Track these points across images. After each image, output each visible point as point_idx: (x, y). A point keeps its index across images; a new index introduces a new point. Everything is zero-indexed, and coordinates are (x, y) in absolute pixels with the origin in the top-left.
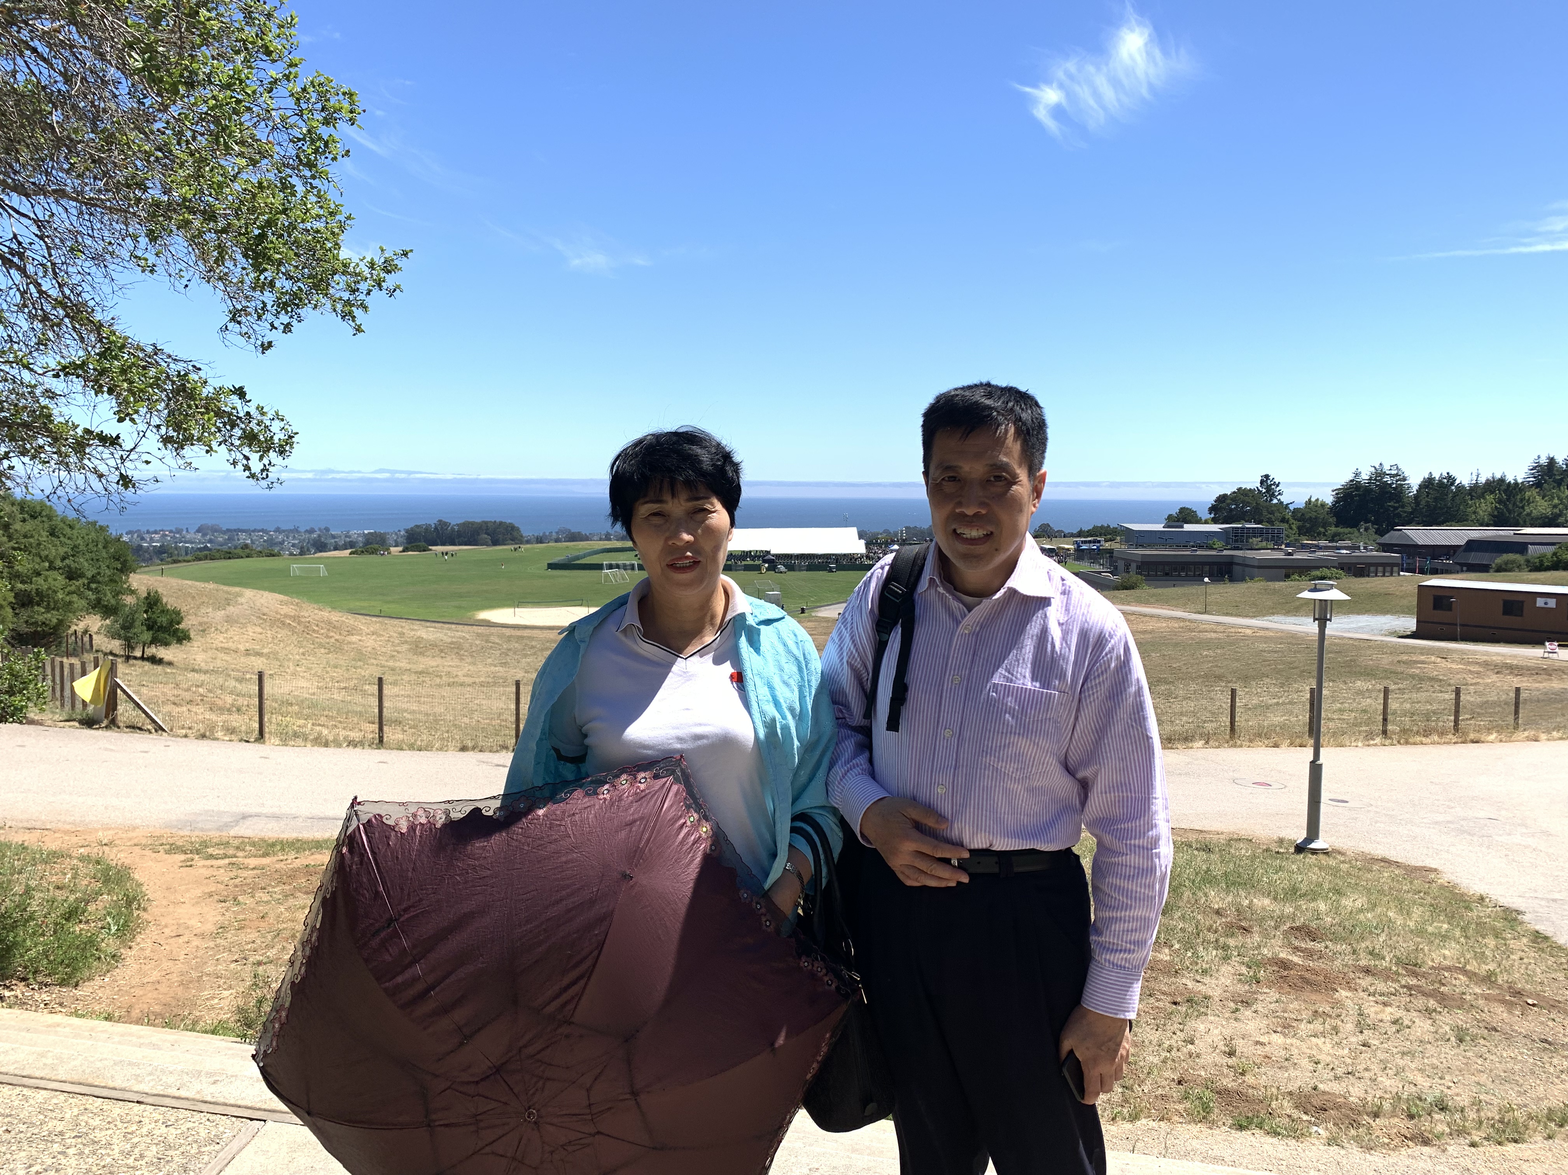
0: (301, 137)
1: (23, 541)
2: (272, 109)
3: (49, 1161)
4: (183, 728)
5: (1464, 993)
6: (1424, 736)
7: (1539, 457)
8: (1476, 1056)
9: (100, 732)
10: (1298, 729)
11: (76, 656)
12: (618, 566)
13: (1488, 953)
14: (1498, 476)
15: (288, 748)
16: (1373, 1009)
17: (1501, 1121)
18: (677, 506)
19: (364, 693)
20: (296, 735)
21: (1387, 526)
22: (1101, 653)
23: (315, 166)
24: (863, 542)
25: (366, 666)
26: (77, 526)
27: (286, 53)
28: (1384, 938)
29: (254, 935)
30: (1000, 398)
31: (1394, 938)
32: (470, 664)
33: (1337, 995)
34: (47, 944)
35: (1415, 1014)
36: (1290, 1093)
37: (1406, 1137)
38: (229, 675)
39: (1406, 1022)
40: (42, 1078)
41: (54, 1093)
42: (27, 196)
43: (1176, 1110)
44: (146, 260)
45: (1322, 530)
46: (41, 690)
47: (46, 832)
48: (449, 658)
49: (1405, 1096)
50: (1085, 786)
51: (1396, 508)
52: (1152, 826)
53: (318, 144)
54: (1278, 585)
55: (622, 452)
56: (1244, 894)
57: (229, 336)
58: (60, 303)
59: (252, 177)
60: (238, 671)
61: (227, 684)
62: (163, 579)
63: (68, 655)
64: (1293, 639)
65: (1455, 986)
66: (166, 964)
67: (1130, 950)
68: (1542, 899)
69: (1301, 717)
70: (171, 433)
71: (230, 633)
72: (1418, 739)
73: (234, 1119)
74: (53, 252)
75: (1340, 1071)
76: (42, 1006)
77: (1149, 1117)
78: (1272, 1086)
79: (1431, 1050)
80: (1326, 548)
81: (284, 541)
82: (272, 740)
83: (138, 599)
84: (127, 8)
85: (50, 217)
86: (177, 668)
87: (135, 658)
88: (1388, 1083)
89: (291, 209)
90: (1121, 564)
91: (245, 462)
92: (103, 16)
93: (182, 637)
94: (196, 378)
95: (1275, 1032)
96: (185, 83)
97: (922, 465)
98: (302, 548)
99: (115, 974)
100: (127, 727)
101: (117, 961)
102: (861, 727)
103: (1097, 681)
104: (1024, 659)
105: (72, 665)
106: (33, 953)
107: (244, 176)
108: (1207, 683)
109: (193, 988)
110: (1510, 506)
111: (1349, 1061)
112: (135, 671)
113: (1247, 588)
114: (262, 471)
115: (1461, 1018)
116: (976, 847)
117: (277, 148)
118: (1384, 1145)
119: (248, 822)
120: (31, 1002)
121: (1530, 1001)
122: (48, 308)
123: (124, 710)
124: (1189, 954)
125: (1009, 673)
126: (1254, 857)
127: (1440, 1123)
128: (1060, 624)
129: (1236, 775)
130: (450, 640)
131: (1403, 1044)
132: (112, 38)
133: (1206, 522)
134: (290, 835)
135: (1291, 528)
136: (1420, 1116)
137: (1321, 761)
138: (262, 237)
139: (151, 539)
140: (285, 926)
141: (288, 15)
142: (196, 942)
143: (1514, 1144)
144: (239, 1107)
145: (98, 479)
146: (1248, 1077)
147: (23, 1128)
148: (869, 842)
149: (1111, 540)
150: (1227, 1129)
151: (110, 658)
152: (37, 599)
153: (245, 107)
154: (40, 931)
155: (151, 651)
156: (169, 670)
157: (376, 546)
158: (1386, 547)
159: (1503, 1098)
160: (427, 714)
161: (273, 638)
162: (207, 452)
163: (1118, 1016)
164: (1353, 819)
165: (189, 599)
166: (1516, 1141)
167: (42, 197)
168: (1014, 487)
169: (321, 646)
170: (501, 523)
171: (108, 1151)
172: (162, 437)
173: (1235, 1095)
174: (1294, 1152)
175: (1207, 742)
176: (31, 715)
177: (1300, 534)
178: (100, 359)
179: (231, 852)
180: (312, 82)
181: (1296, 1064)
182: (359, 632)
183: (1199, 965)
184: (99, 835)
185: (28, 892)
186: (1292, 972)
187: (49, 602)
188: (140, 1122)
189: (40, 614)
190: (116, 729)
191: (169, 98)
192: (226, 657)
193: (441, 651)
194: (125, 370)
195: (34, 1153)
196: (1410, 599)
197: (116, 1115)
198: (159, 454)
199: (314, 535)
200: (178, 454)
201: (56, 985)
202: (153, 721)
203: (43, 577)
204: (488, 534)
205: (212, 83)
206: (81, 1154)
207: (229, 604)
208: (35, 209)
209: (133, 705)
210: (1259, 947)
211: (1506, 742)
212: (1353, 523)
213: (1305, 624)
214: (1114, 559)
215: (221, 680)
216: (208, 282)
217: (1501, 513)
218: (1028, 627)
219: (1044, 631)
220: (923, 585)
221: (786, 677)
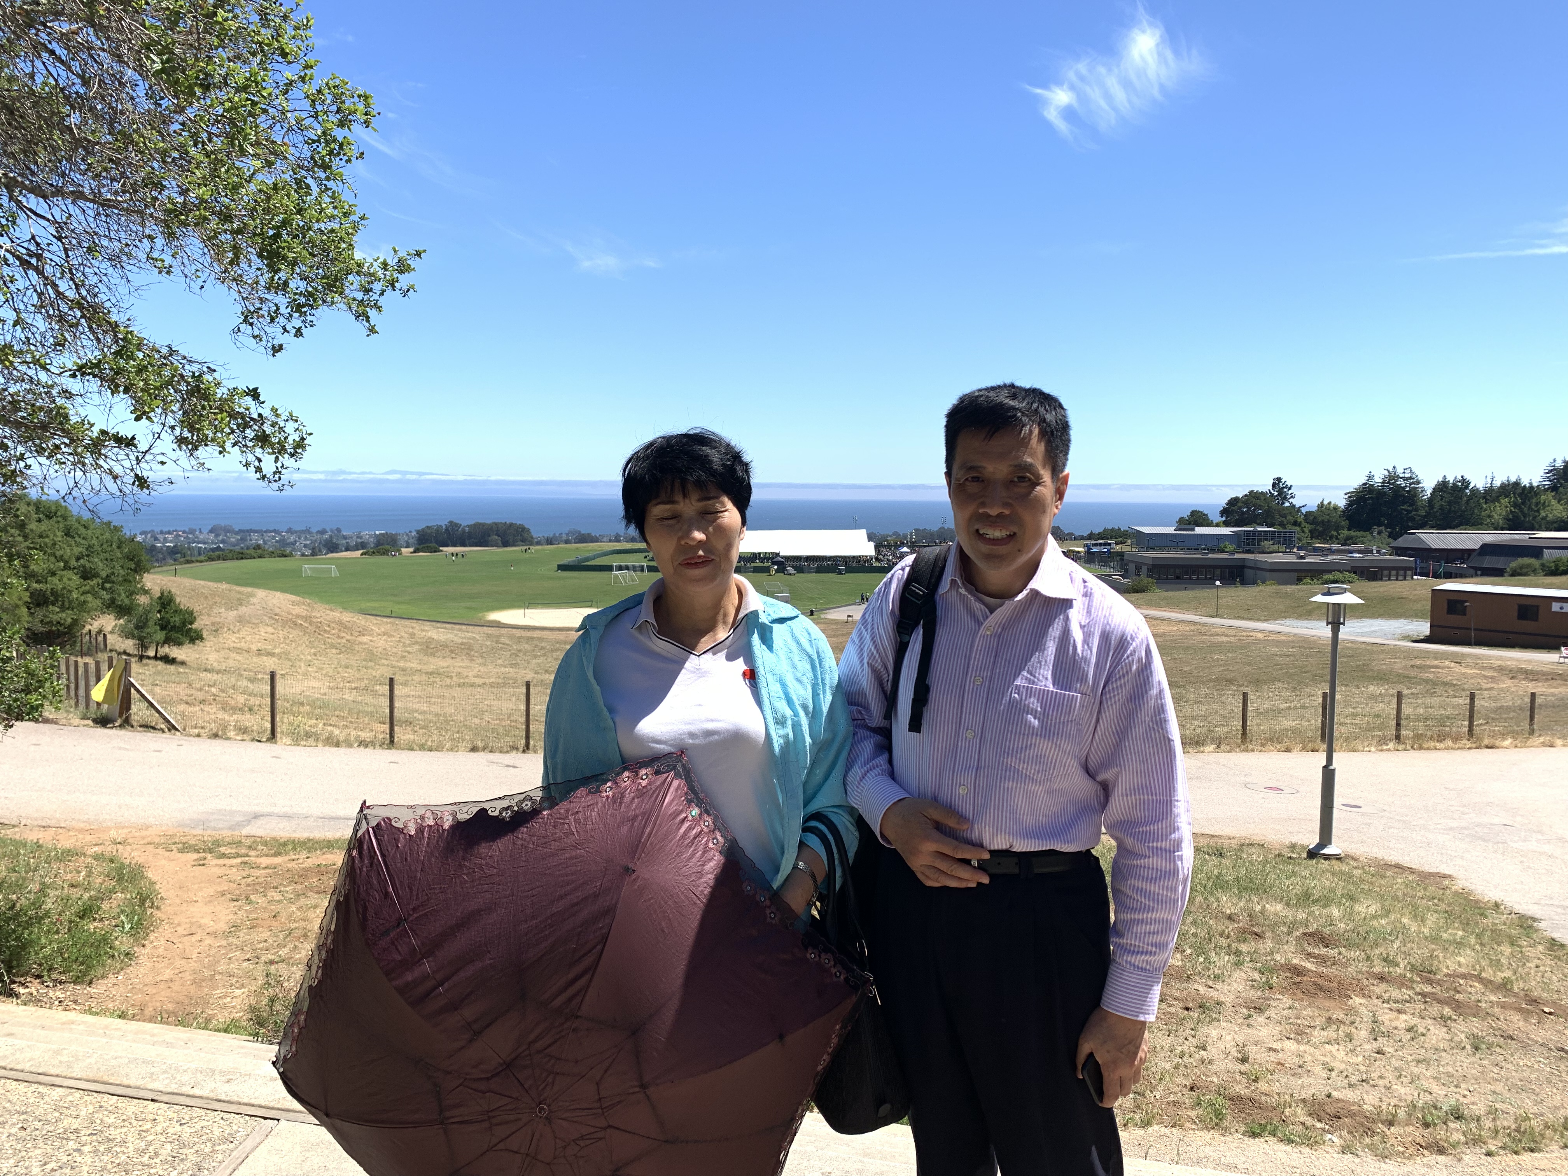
0: (316, 138)
1: (39, 541)
2: (288, 111)
3: (65, 1159)
4: (195, 728)
5: (1479, 1001)
6: (1438, 741)
7: (1555, 461)
8: (1492, 1065)
9: (114, 731)
10: (1310, 734)
11: (91, 655)
12: (627, 568)
13: (1504, 961)
14: (1513, 479)
15: (299, 748)
16: (1387, 1017)
17: (1518, 1130)
18: (689, 507)
19: (375, 694)
20: (308, 735)
21: (1401, 529)
22: (1123, 655)
23: (330, 167)
24: (872, 544)
25: (377, 667)
26: (92, 527)
27: (302, 55)
28: (1398, 945)
29: (266, 934)
30: (1024, 399)
31: (1409, 945)
32: (480, 665)
33: (1350, 1002)
34: (62, 942)
35: (1430, 1021)
36: (1304, 1101)
37: (1421, 1146)
38: (242, 675)
39: (1421, 1030)
40: (57, 1076)
41: (69, 1090)
42: (45, 197)
43: (1188, 1116)
44: (163, 261)
45: (1335, 533)
46: (57, 688)
47: (61, 830)
48: (459, 659)
49: (1420, 1105)
50: (1106, 789)
51: (1410, 512)
52: (1175, 829)
53: (333, 146)
54: (1290, 588)
55: (634, 455)
56: (1256, 900)
57: (241, 337)
58: (78, 303)
59: (266, 178)
60: (250, 671)
61: (239, 683)
62: (177, 579)
63: (82, 655)
64: (1305, 644)
65: (1470, 993)
66: (179, 963)
67: (1151, 952)
68: (1557, 906)
69: (1313, 722)
70: (186, 434)
71: (243, 633)
72: (1432, 744)
73: (247, 1118)
74: (70, 253)
75: (1354, 1079)
76: (57, 1003)
77: (1162, 1123)
78: (1285, 1093)
79: (1446, 1057)
80: (1339, 551)
81: (296, 542)
82: (283, 740)
83: (151, 599)
84: (145, 10)
85: (68, 218)
86: (190, 668)
87: (149, 658)
88: (1403, 1091)
89: (306, 210)
90: (1132, 567)
91: (257, 464)
92: (121, 19)
93: (195, 637)
94: (211, 379)
95: (1288, 1038)
96: (201, 85)
98: (313, 549)
99: (128, 971)
100: (140, 726)
101: (130, 959)
102: (879, 728)
103: (1119, 684)
104: (1046, 661)
105: (86, 664)
106: (47, 951)
107: (259, 177)
108: (1218, 687)
109: (206, 987)
110: (1526, 510)
111: (1363, 1068)
112: (149, 670)
113: (1259, 592)
114: (275, 473)
115: (1476, 1026)
116: (996, 848)
117: (292, 150)
118: (1399, 1154)
119: (261, 822)
120: (45, 1000)
121: (1547, 1010)
122: (64, 308)
123: (138, 710)
124: (1201, 959)
125: (1031, 674)
126: (1265, 862)
127: (1456, 1132)
128: (1082, 627)
129: (1247, 780)
130: (460, 641)
131: (1418, 1051)
132: (130, 40)
133: (1217, 525)
134: (303, 835)
135: (1303, 532)
136: (1435, 1125)
137: (1335, 765)
138: (277, 236)
139: (165, 539)
140: (297, 925)
141: (304, 16)
142: (208, 941)
143: (1530, 1153)
144: (253, 1106)
145: (113, 480)
146: (1260, 1083)
147: (38, 1125)
148: (889, 842)
149: (1121, 543)
150: (1240, 1136)
151: (124, 657)
152: (52, 598)
153: (262, 109)
154: (55, 929)
155: (165, 650)
156: (182, 670)
157: (388, 547)
158: (1400, 551)
159: (1519, 1107)
160: (437, 715)
161: (285, 638)
162: (220, 452)
163: (1139, 1019)
164: (1366, 824)
165: (202, 599)
166: (1532, 1151)
167: (60, 199)
168: (1038, 488)
169: (333, 646)
170: (511, 524)
171: (123, 1149)
172: (176, 438)
173: (1248, 1102)
174: (1309, 1160)
175: (1218, 747)
176: (46, 714)
177: (1312, 538)
178: (116, 358)
179: (243, 851)
180: (327, 84)
181: (1309, 1071)
182: (370, 633)
183: (1211, 971)
184: (113, 833)
185: (43, 890)
186: (1305, 978)
187: (63, 602)
188: (155, 1120)
189: (55, 614)
190: (130, 728)
191: (186, 100)
192: (238, 657)
193: (452, 651)
194: (141, 370)
195: (49, 1151)
196: (1424, 603)
197: (130, 1113)
198: (174, 455)
199: (326, 536)
200: (191, 455)
201: (70, 983)
202: (166, 719)
203: (58, 577)
204: (499, 536)
205: (228, 85)
206: (96, 1151)
207: (241, 605)
208: (53, 211)
209: (147, 704)
210: (1271, 953)
211: (1521, 747)
212: (1366, 527)
213: (1318, 628)
214: (1125, 562)
215: (233, 680)
216: (223, 283)
217: (1516, 517)
218: (1051, 629)
219: (1066, 633)
220: (945, 586)
221: (799, 675)
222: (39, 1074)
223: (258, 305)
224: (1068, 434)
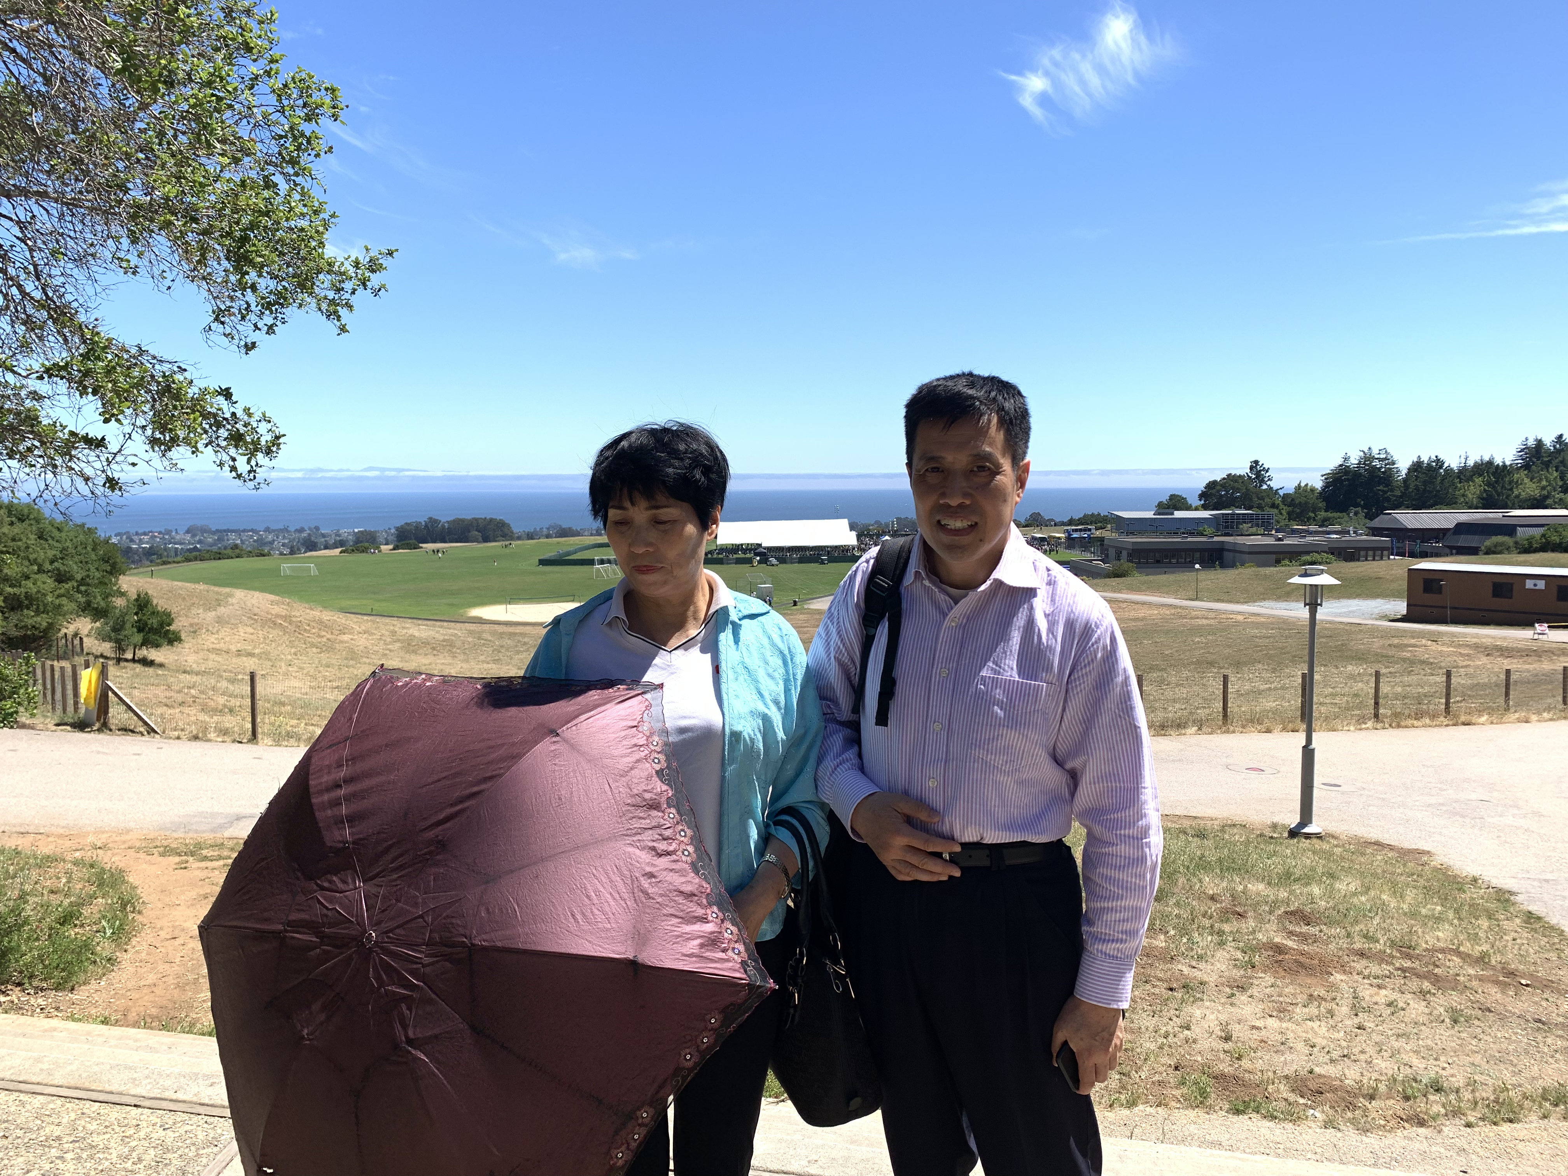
0: (284, 134)
1: (12, 544)
2: (254, 106)
3: (47, 1166)
4: (175, 730)
5: (1458, 975)
6: (1416, 719)
7: (1527, 439)
8: (1471, 1037)
9: (92, 735)
10: (1290, 714)
11: (67, 659)
12: (605, 561)
13: (1481, 934)
14: (1486, 458)
15: (281, 748)
16: (1368, 992)
17: (1496, 1101)
18: (640, 514)
20: (289, 735)
21: (1377, 510)
22: (1088, 644)
23: (298, 163)
24: (854, 534)
25: (359, 665)
26: (66, 529)
27: (267, 49)
28: (1378, 921)
30: (982, 388)
31: (1388, 921)
32: (462, 661)
33: (1332, 979)
34: (43, 949)
35: (1410, 996)
36: (1287, 1077)
37: (1402, 1119)
38: (221, 677)
39: (1401, 1004)
40: (38, 1084)
41: (50, 1098)
42: (9, 198)
43: (1173, 1095)
44: (128, 261)
45: (1312, 515)
46: (32, 695)
47: (40, 837)
48: (441, 656)
49: (1400, 1078)
50: (1074, 777)
51: (1386, 492)
52: (1142, 816)
53: (300, 141)
54: (1269, 570)
56: (1238, 880)
57: (212, 336)
58: (45, 304)
59: (234, 175)
60: (231, 672)
61: (219, 685)
62: (153, 580)
63: (59, 658)
64: (1284, 624)
65: (1449, 967)
66: (161, 967)
67: (1122, 940)
68: (1534, 880)
69: (1293, 702)
70: (158, 435)
71: (222, 634)
72: (1410, 722)
74: (35, 254)
75: (1335, 1055)
76: (38, 1010)
77: (1147, 1103)
78: (1268, 1070)
79: (1425, 1031)
80: (1316, 533)
81: (274, 541)
82: (265, 741)
83: (128, 601)
84: (106, 6)
85: (31, 218)
86: (169, 670)
87: (126, 660)
88: (1383, 1065)
89: (274, 208)
90: (1112, 553)
91: (231, 463)
92: (81, 15)
93: (173, 639)
94: (181, 378)
95: (1270, 1016)
96: (165, 82)
97: (905, 456)
98: (292, 548)
99: (111, 977)
100: (119, 730)
101: (113, 965)
102: (850, 722)
103: (1084, 672)
104: (1011, 651)
105: (62, 668)
106: (28, 958)
107: (227, 175)
108: (1199, 670)
109: (190, 991)
110: (1499, 489)
111: (1344, 1044)
112: (127, 673)
113: (1238, 574)
114: (250, 472)
115: (1455, 999)
116: (967, 840)
117: (259, 146)
118: (1380, 1127)
119: (243, 823)
120: (27, 1007)
121: (1523, 982)
122: (31, 310)
123: (116, 713)
124: (1185, 940)
125: (997, 665)
126: (1248, 842)
127: (1436, 1104)
128: (1047, 616)
129: (1229, 761)
130: (441, 638)
131: (1398, 1026)
132: (91, 37)
133: (1196, 509)
135: (1281, 514)
136: (1415, 1098)
137: (1314, 745)
138: (245, 236)
139: (140, 540)
141: (268, 10)
142: (192, 944)
143: (1509, 1124)
145: (84, 483)
146: (1244, 1061)
147: (20, 1133)
148: (859, 837)
149: (1102, 528)
150: (1224, 1113)
151: (101, 660)
152: (26, 602)
153: (227, 104)
154: (35, 936)
155: (143, 653)
156: (160, 672)
157: (367, 544)
158: (1376, 532)
159: (1497, 1079)
161: (265, 638)
162: (193, 452)
163: (1111, 1006)
164: (1346, 803)
165: (180, 600)
166: (1511, 1121)
167: (23, 198)
168: (998, 477)
169: (313, 645)
170: (491, 520)
171: (106, 1155)
172: (148, 439)
173: (1232, 1079)
174: (1291, 1136)
175: (1200, 729)
176: (22, 720)
177: (1289, 520)
178: (83, 360)
179: (225, 853)
180: (293, 78)
181: (1291, 1048)
182: (351, 631)
183: (1195, 952)
184: (91, 839)
185: (23, 897)
186: (1287, 957)
187: (38, 606)
188: (138, 1125)
189: (30, 618)
190: (108, 732)
191: (150, 97)
192: (218, 658)
193: (434, 649)
194: (109, 371)
195: (32, 1159)
196: (1400, 582)
197: (113, 1119)
198: (147, 457)
199: (304, 535)
200: (164, 455)
201: (52, 990)
202: (145, 723)
203: (32, 580)
204: (479, 531)
205: (193, 81)
206: (79, 1158)
207: (219, 605)
208: (17, 210)
209: (125, 707)
210: (1254, 932)
211: (1497, 724)
212: (1342, 508)
213: (1297, 610)
214: (1105, 547)
215: (213, 681)
216: (193, 281)
217: (1490, 496)
218: (1015, 619)
219: (1031, 622)
220: (909, 578)
221: (771, 671)
222: (20, 1082)
223: (228, 304)
224: (1028, 422)
